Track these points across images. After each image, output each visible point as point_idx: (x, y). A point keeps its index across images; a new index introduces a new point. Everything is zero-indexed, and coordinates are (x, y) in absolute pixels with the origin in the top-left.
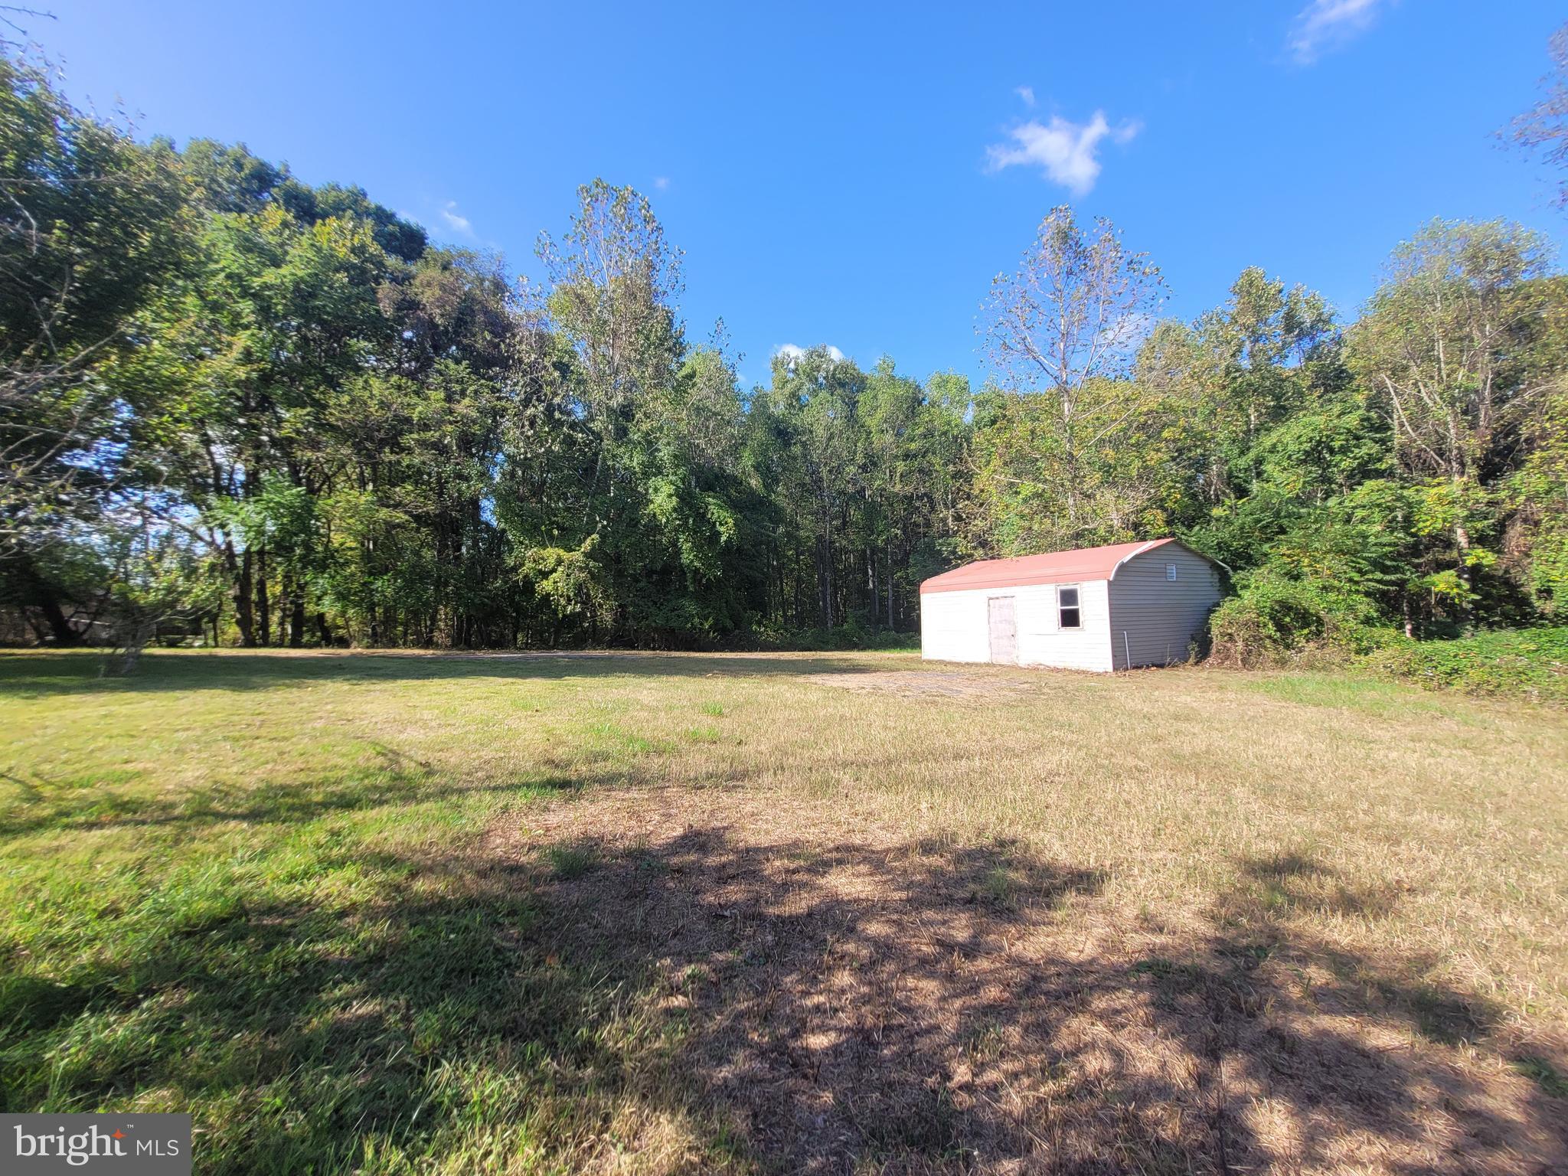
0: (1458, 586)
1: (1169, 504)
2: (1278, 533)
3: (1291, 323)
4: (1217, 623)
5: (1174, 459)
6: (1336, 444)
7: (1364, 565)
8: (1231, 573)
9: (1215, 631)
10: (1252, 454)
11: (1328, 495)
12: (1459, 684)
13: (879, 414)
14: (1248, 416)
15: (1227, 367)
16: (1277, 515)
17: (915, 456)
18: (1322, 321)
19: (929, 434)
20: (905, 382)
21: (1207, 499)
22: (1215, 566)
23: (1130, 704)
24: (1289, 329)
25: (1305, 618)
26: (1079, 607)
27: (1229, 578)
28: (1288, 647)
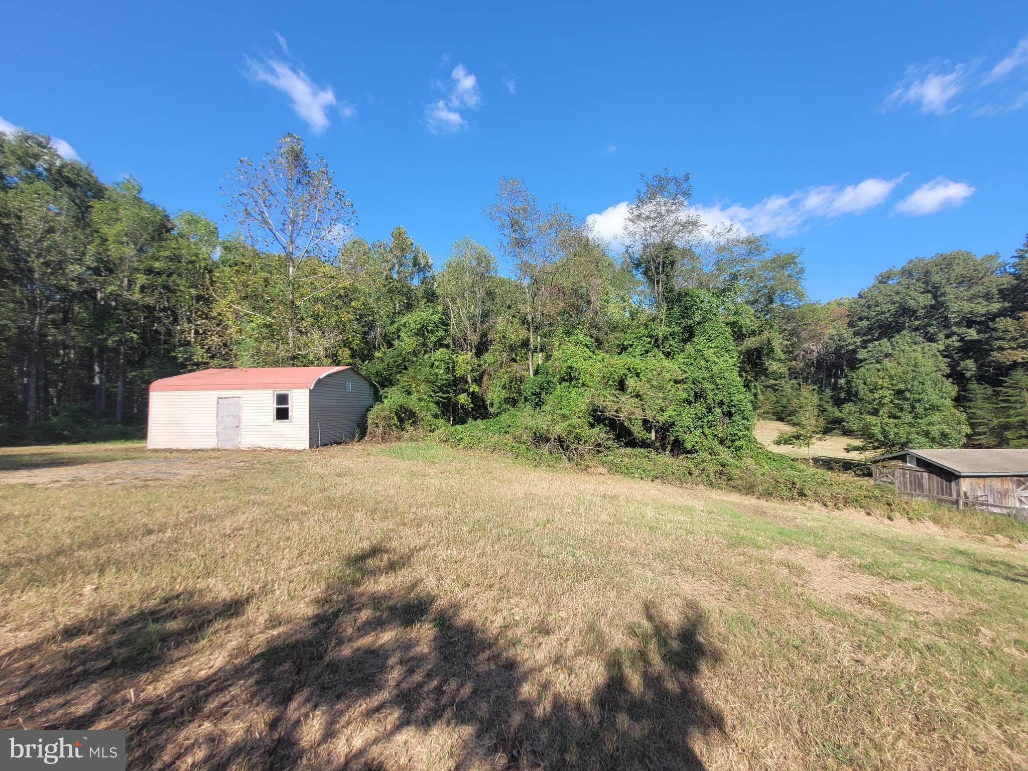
0: (467, 400)
1: (353, 346)
2: (403, 369)
3: (416, 263)
4: (371, 416)
5: (357, 320)
6: (430, 328)
7: (436, 389)
8: (380, 389)
9: (369, 422)
10: (395, 325)
11: (426, 352)
12: (462, 445)
13: (118, 227)
14: (395, 305)
15: (387, 275)
16: (404, 360)
17: (159, 274)
18: (428, 266)
19: (176, 258)
20: (153, 208)
21: (374, 346)
22: (372, 385)
23: (314, 470)
24: (415, 265)
25: (412, 415)
26: (289, 406)
27: (379, 392)
28: (403, 429)
